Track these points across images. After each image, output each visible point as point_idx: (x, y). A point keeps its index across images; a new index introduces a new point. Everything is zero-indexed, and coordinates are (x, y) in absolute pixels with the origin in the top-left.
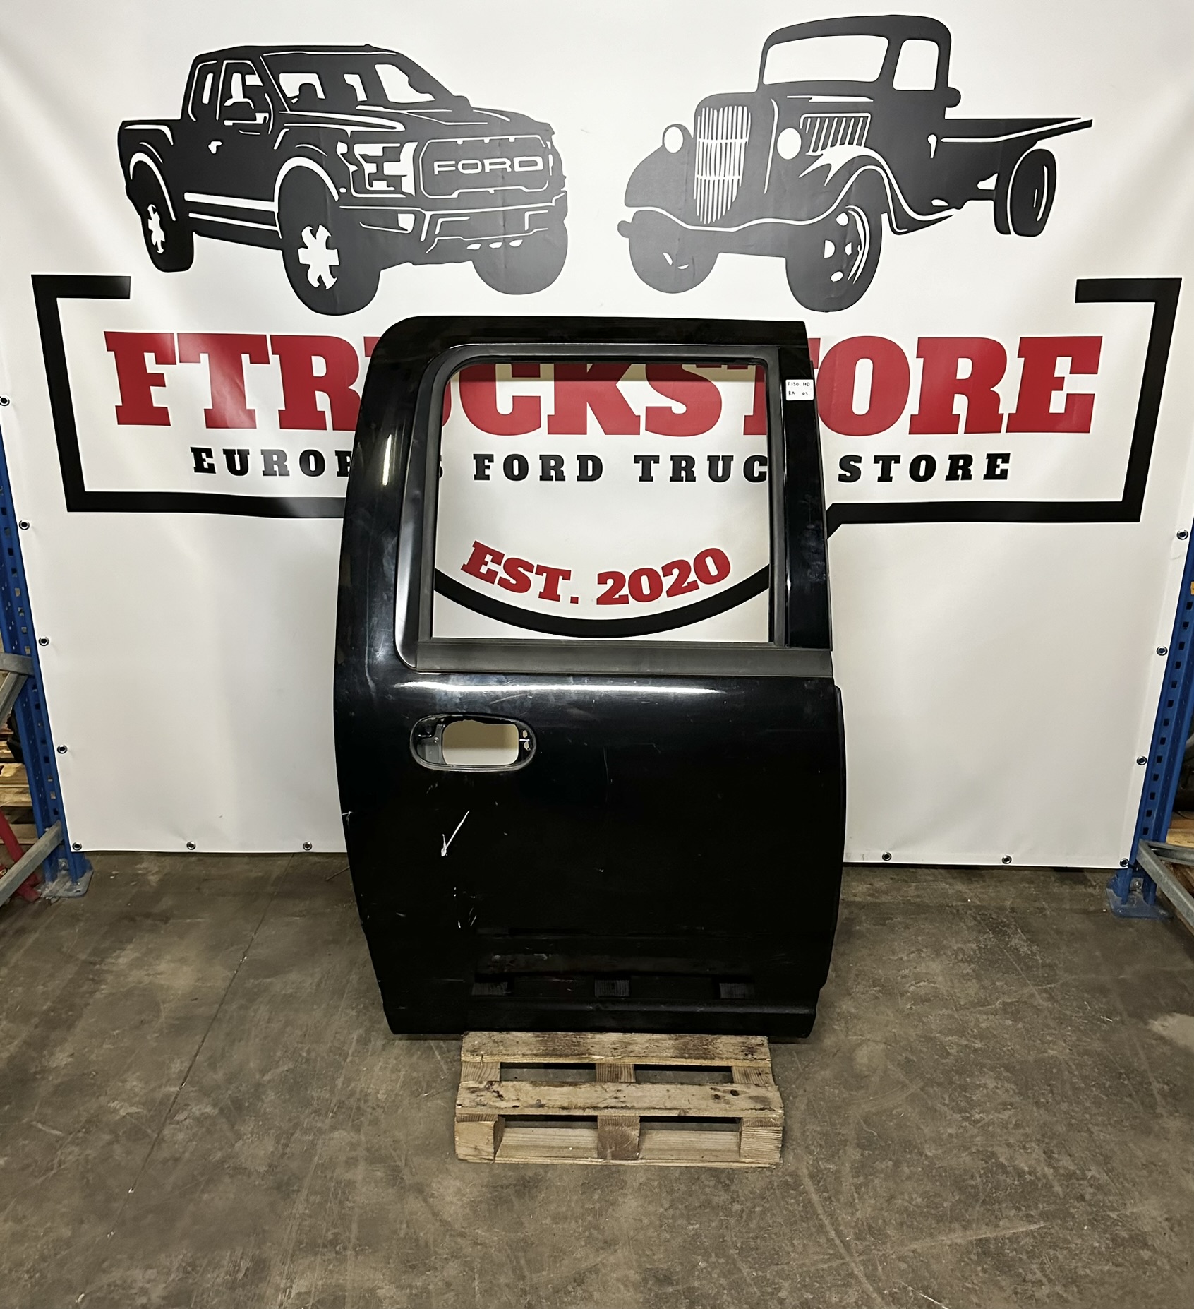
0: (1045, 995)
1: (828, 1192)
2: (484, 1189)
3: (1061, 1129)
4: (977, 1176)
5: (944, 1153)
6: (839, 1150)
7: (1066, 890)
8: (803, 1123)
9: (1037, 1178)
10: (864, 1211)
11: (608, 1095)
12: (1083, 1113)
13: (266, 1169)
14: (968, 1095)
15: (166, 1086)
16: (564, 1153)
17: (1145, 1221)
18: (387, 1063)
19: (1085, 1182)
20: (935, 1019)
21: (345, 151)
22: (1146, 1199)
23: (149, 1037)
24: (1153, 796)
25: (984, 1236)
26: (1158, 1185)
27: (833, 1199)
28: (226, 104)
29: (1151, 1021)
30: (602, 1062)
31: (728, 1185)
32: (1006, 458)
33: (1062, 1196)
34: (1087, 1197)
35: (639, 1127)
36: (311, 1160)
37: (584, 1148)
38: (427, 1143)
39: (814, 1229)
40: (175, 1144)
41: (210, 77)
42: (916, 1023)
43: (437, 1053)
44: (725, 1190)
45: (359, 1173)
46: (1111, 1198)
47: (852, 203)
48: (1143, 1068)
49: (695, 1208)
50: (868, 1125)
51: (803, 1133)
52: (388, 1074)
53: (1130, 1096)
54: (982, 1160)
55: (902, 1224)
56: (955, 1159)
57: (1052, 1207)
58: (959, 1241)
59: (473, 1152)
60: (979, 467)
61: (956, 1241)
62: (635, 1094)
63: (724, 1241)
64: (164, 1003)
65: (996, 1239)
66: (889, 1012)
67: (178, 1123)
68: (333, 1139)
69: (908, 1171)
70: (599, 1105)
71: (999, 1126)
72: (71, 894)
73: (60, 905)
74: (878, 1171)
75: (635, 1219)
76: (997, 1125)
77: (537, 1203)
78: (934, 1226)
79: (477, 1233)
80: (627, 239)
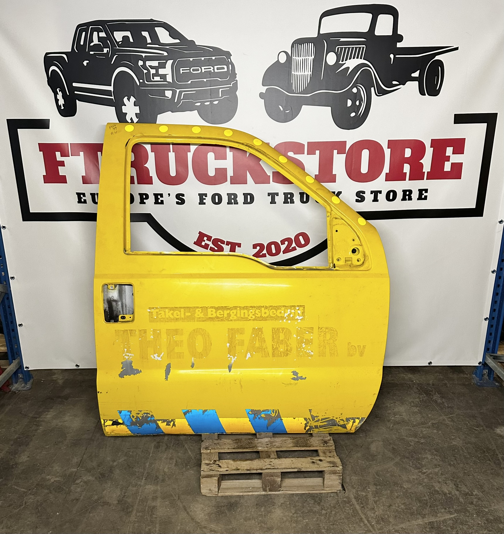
0: (450, 419)
1: (363, 504)
2: (213, 508)
3: (461, 475)
4: (426, 495)
5: (412, 486)
6: (366, 487)
7: (456, 376)
8: (350, 476)
9: (453, 496)
10: (379, 511)
11: (266, 464)
12: (470, 468)
13: (118, 502)
14: (420, 462)
15: (71, 469)
16: (248, 490)
17: (500, 512)
18: (168, 456)
19: (473, 497)
20: (403, 431)
21: (142, 64)
22: (500, 503)
23: (62, 448)
24: (491, 335)
25: (431, 521)
27: (365, 507)
28: (91, 45)
29: (495, 429)
30: (263, 450)
31: (319, 503)
33: (463, 503)
34: (474, 503)
35: (281, 477)
36: (137, 498)
37: (257, 488)
38: (187, 489)
39: (358, 520)
40: (76, 493)
41: (84, 33)
42: (395, 433)
44: (318, 505)
45: (158, 503)
47: (358, 83)
48: (494, 448)
49: (306, 513)
50: (378, 476)
51: (350, 480)
52: (168, 461)
53: (489, 460)
54: (428, 489)
55: (396, 516)
56: (416, 489)
57: (459, 508)
58: (421, 523)
59: (208, 492)
61: (419, 523)
62: (278, 463)
63: (319, 526)
64: (68, 434)
65: (437, 521)
66: (384, 429)
67: (77, 484)
68: (146, 488)
69: (396, 494)
70: (263, 468)
71: (434, 475)
72: (25, 389)
73: (19, 394)
74: (383, 495)
75: (280, 519)
76: (433, 474)
77: (237, 513)
78: (409, 517)
79: (212, 526)
80: (264, 100)
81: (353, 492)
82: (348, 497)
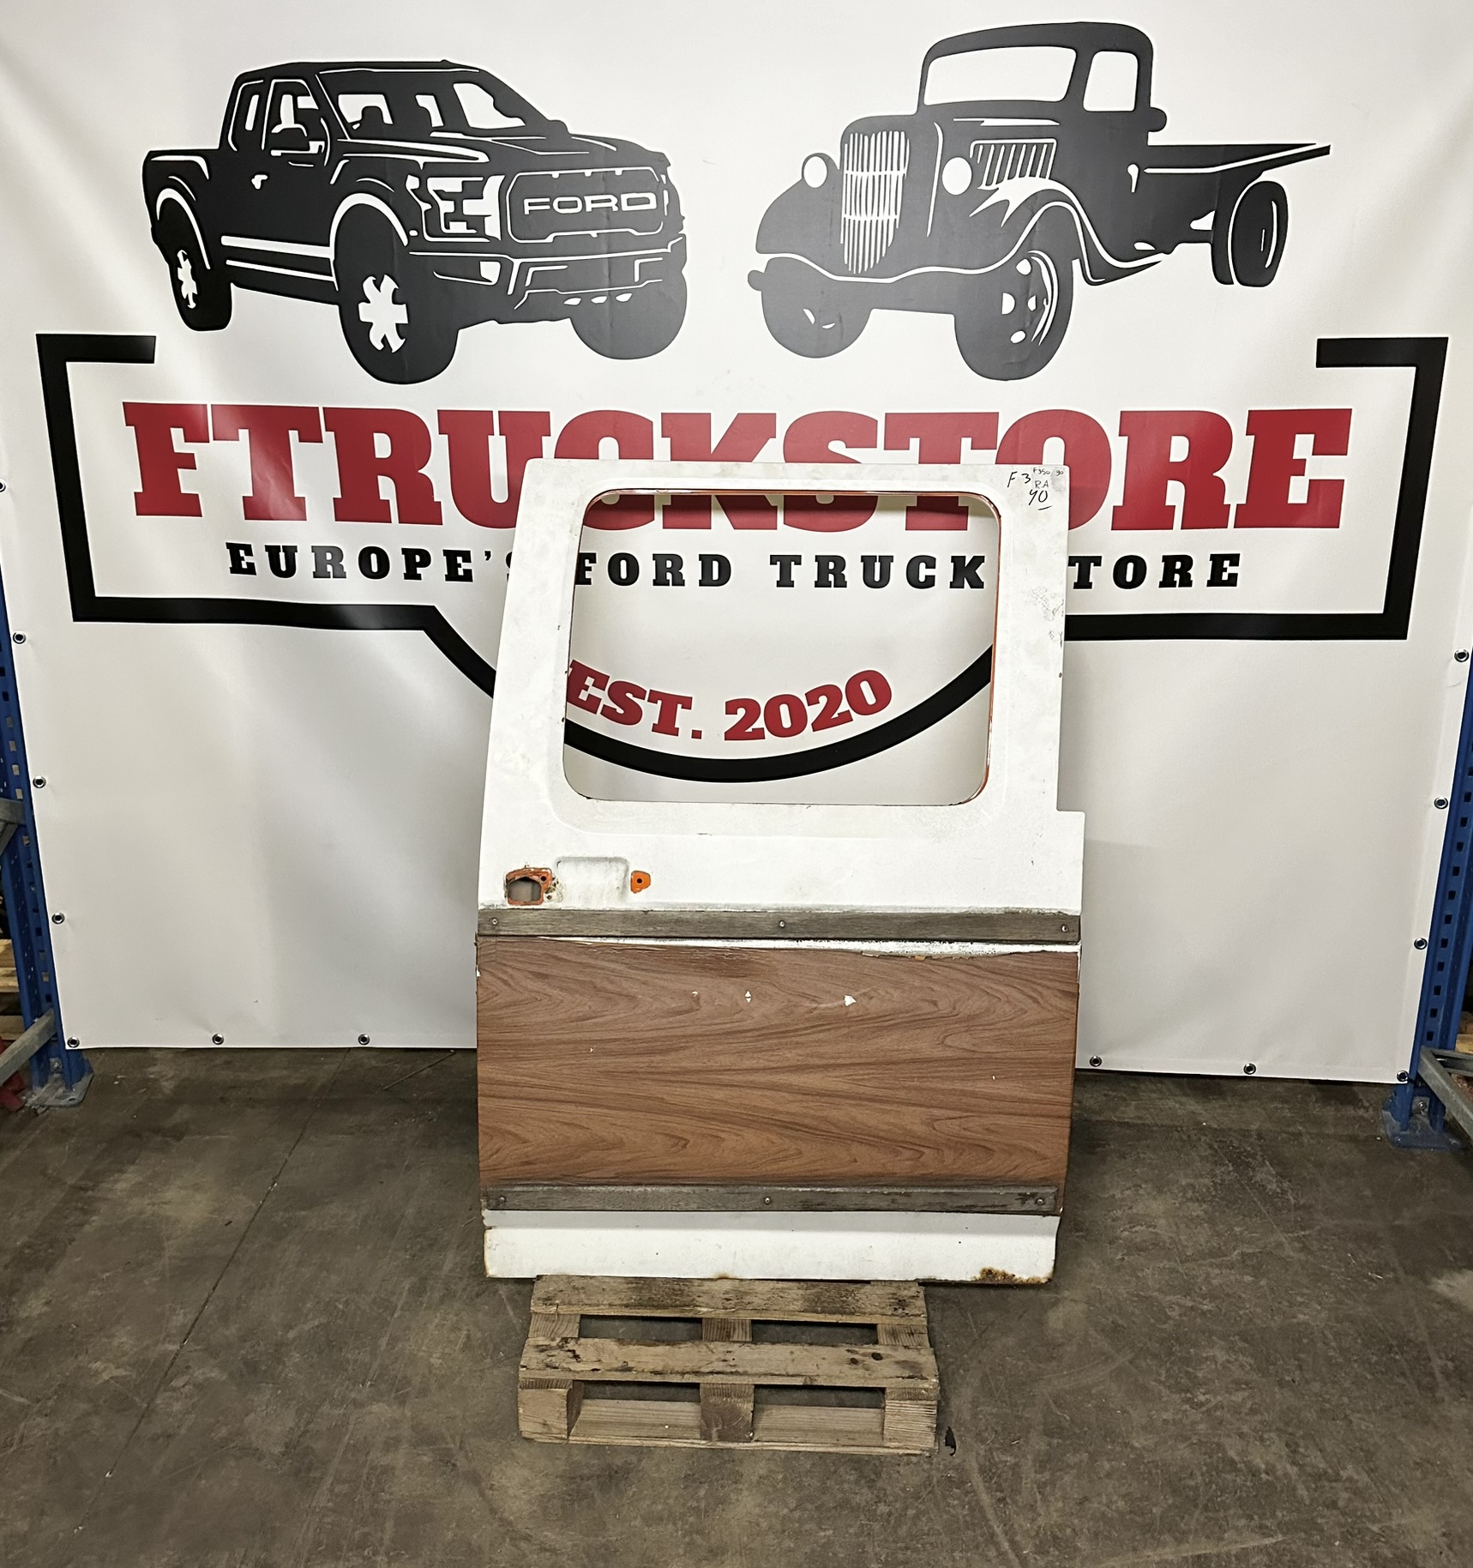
0: (1297, 1245)
1: (1002, 1491)
2: (558, 1480)
3: (1310, 1415)
4: (1198, 1474)
5: (1156, 1444)
6: (1019, 1438)
7: (1329, 1112)
8: (975, 1403)
9: (1277, 1478)
10: (1051, 1515)
11: (714, 1357)
12: (1341, 1396)
13: (283, 1449)
14: (1191, 1370)
15: (163, 1343)
16: (658, 1432)
17: (1416, 1536)
18: (445, 1319)
19: (1338, 1485)
20: (1152, 1273)
21: (416, 186)
22: (1419, 1508)
23: (146, 1282)
24: (1438, 990)
25: (1202, 1552)
26: (1434, 1489)
27: (1008, 1500)
28: (273, 131)
29: (1435, 1280)
30: (713, 1316)
31: (873, 1481)
32: (1234, 560)
33: (1307, 1502)
34: (1341, 1504)
35: (753, 1400)
36: (340, 1440)
37: (684, 1426)
39: (981, 1539)
40: (169, 1416)
41: (255, 99)
42: (1127, 1278)
43: (509, 1308)
44: (869, 1487)
45: (399, 1458)
46: (1372, 1506)
47: (1035, 247)
48: (1421, 1339)
49: (828, 1509)
50: (1059, 1406)
51: (975, 1416)
52: (446, 1333)
53: (1403, 1374)
54: (1205, 1454)
55: (1096, 1534)
56: (1170, 1451)
57: (1293, 1517)
58: (1170, 1557)
59: (540, 1429)
60: (1201, 571)
61: (1165, 1557)
62: (749, 1357)
63: (863, 1552)
64: (168, 1239)
65: (1218, 1555)
66: (1095, 1265)
67: (175, 1389)
68: (370, 1413)
69: (1107, 1466)
70: (702, 1370)
71: (1229, 1411)
72: (63, 1103)
73: (48, 1116)
74: (1068, 1466)
75: (750, 1522)
76: (1226, 1409)
77: (625, 1499)
78: (1138, 1538)
79: (546, 1536)
80: (760, 293)
81: (978, 1454)
82: (959, 1469)
